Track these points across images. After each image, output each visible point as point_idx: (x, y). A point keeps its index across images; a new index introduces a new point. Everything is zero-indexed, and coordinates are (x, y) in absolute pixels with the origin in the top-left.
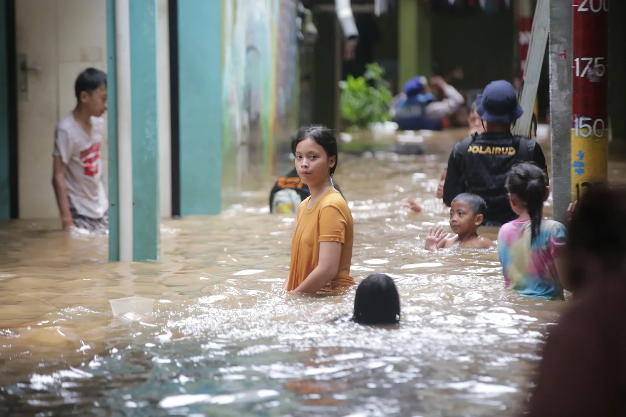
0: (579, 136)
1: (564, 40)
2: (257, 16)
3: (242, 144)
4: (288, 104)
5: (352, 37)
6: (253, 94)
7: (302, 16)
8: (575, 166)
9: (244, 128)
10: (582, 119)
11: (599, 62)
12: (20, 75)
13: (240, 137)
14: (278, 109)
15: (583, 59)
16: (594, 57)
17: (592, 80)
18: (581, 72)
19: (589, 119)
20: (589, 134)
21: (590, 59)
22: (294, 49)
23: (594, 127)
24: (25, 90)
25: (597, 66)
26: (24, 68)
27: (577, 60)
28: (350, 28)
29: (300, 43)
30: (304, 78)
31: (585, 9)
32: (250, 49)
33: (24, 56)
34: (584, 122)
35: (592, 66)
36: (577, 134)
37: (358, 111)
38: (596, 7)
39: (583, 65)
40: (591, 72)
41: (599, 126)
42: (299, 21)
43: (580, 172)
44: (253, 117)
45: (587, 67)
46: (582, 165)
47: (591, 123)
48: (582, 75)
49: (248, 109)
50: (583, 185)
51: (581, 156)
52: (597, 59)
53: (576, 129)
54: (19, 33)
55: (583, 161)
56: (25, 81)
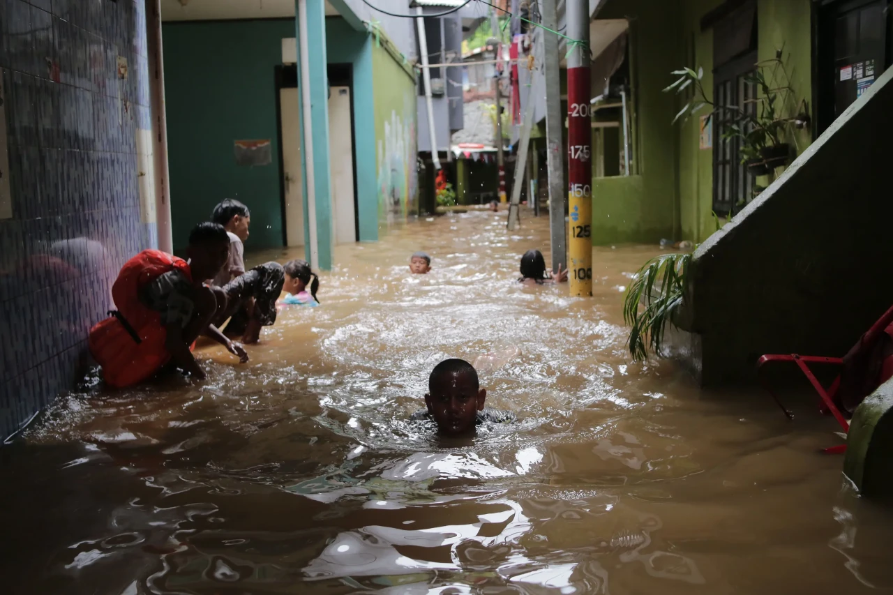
0: (575, 196)
1: (557, 141)
2: (397, 157)
3: (390, 211)
4: (414, 196)
5: (439, 170)
6: (396, 191)
7: (420, 162)
8: (572, 215)
9: (391, 204)
10: (576, 185)
11: (587, 149)
12: (286, 182)
13: (389, 208)
14: (409, 197)
15: (577, 147)
16: (583, 145)
17: (583, 160)
18: (575, 154)
19: (581, 185)
20: (581, 194)
21: (581, 147)
22: (416, 174)
23: (584, 190)
24: (288, 189)
25: (585, 151)
26: (287, 179)
27: (572, 148)
28: (438, 166)
29: (419, 172)
30: (421, 187)
31: (577, 115)
32: (393, 170)
33: (287, 173)
34: (578, 187)
35: (582, 151)
36: (573, 195)
37: (443, 200)
38: (584, 113)
39: (576, 150)
40: (581, 155)
41: (587, 190)
42: (418, 164)
43: (576, 219)
44: (396, 200)
45: (579, 152)
46: (577, 214)
47: (582, 188)
48: (576, 157)
49: (394, 196)
50: (577, 227)
51: (576, 208)
52: (585, 147)
53: (573, 192)
54: (285, 163)
55: (578, 212)
56: (288, 184)
